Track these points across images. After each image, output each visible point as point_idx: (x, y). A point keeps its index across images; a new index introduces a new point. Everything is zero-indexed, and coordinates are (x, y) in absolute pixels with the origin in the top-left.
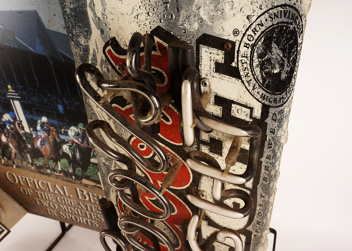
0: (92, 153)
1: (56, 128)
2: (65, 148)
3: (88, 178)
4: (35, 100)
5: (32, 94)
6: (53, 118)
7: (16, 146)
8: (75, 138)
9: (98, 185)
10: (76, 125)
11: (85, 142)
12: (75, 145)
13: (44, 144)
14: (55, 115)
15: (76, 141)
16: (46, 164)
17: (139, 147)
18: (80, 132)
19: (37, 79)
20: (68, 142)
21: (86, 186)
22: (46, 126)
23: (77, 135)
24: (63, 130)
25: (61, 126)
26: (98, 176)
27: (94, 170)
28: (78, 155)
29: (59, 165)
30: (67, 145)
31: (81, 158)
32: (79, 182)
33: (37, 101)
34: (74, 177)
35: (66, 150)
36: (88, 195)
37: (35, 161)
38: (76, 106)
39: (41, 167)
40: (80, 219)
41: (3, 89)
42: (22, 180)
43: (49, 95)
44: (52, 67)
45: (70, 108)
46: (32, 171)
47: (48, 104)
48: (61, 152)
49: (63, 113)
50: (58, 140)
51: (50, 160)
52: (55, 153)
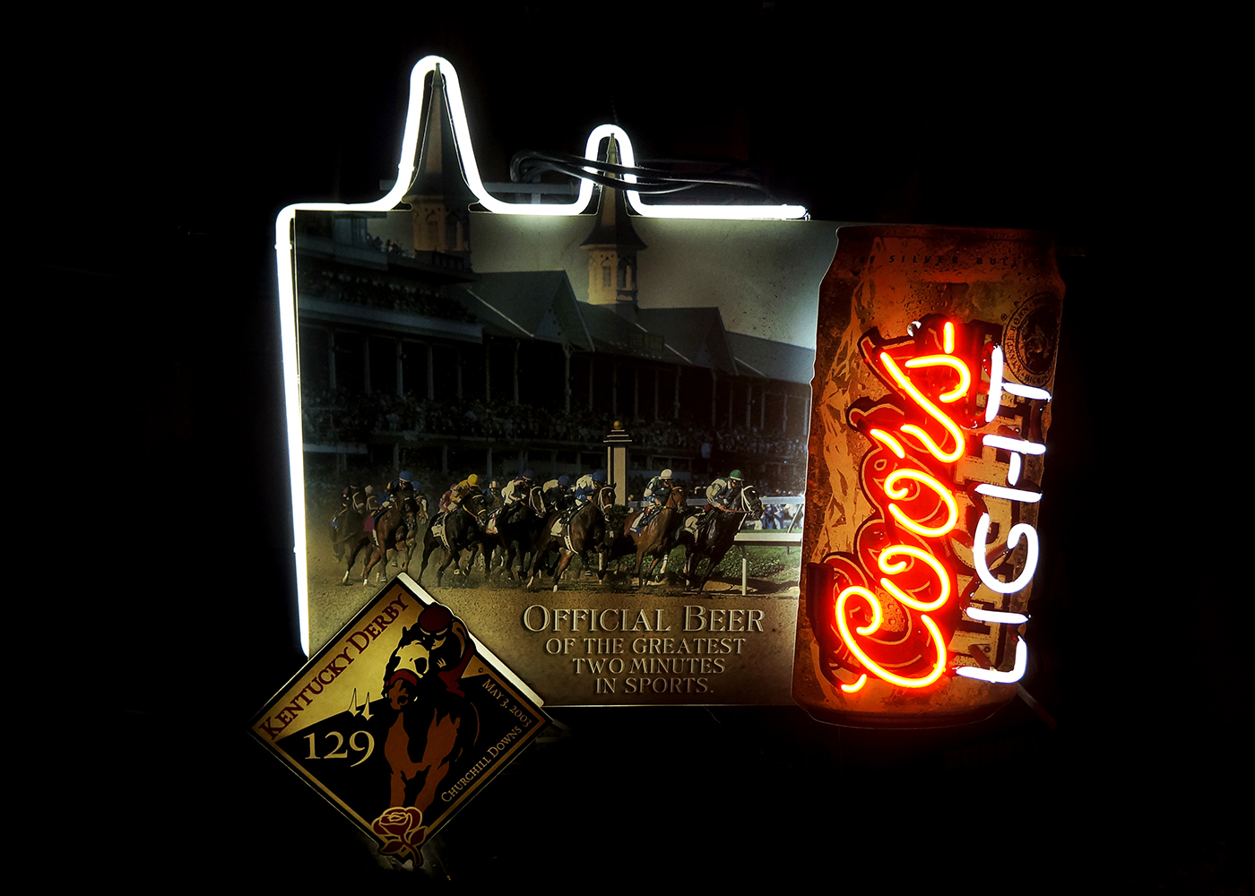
0: (741, 523)
1: (683, 487)
2: (691, 523)
3: (718, 577)
4: (660, 442)
5: (658, 432)
6: (686, 469)
8: (716, 500)
9: (736, 587)
10: (725, 476)
11: (735, 503)
12: (712, 512)
13: (647, 524)
14: (690, 463)
15: (718, 505)
16: (635, 567)
18: (729, 487)
19: (678, 405)
21: (709, 595)
22: (665, 487)
23: (724, 492)
24: (697, 488)
25: (695, 481)
26: (741, 567)
27: (736, 556)
28: (711, 533)
29: (665, 562)
30: (696, 517)
31: (717, 538)
32: (698, 589)
33: (665, 443)
34: (688, 583)
35: (690, 527)
36: (706, 616)
37: (611, 565)
38: (736, 442)
39: (622, 576)
40: (669, 682)
41: (601, 429)
42: (561, 619)
43: (691, 430)
44: (715, 386)
45: (725, 447)
46: (595, 589)
47: (685, 444)
48: (678, 533)
49: (709, 457)
50: (680, 510)
51: (649, 554)
52: (663, 538)
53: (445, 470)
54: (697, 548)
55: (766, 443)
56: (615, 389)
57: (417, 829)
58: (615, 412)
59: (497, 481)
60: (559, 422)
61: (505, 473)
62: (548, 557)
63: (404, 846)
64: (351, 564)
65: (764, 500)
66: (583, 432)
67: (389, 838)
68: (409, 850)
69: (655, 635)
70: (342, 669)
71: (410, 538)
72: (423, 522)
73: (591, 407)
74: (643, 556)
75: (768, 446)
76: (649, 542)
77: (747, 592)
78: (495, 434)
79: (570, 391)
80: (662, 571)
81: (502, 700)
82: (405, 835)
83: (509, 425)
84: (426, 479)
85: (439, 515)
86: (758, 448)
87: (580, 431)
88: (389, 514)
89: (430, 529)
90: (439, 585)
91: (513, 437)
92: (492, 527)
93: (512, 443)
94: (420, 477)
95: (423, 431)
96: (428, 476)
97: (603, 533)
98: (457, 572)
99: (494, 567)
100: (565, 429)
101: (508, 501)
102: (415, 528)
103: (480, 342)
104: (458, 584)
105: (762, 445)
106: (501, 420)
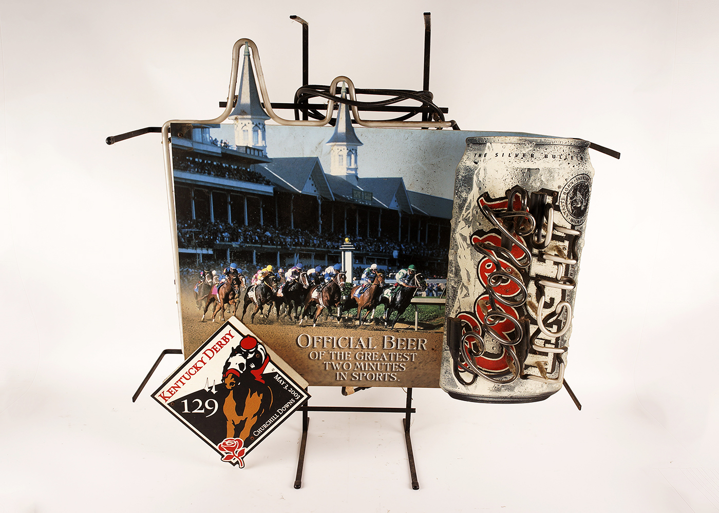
0: (415, 293)
2: (387, 293)
3: (402, 321)
4: (371, 249)
5: (369, 244)
6: (384, 264)
7: (327, 300)
8: (401, 281)
9: (412, 327)
10: (406, 267)
11: (411, 282)
13: (363, 293)
14: (387, 261)
15: (402, 283)
16: (357, 315)
17: (486, 266)
18: (408, 274)
19: (380, 230)
20: (392, 286)
21: (397, 330)
22: (373, 273)
23: (405, 276)
24: (390, 274)
25: (390, 270)
26: (415, 316)
27: (412, 310)
28: (398, 298)
29: (373, 313)
30: (390, 289)
31: (401, 301)
32: (391, 327)
33: (373, 250)
34: (386, 324)
36: (396, 341)
37: (344, 314)
38: (412, 250)
39: (350, 319)
40: (376, 375)
41: (338, 242)
42: (318, 341)
43: (387, 243)
44: (400, 219)
45: (406, 253)
46: (336, 326)
47: (384, 251)
48: (380, 298)
49: (397, 258)
50: (381, 285)
51: (365, 308)
52: (372, 300)
53: (255, 263)
54: (391, 306)
55: (428, 250)
56: (346, 221)
57: (241, 449)
58: (346, 233)
59: (283, 269)
60: (315, 238)
61: (286, 265)
62: (310, 309)
63: (234, 457)
64: (206, 311)
65: (427, 281)
66: (329, 243)
67: (226, 453)
68: (237, 459)
69: (368, 350)
70: (200, 368)
71: (236, 298)
72: (243, 289)
73: (333, 230)
74: (361, 309)
75: (430, 252)
76: (365, 303)
77: (418, 329)
78: (281, 244)
79: (321, 222)
80: (372, 318)
81: (284, 385)
82: (235, 452)
83: (289, 240)
84: (244, 267)
85: (252, 286)
86: (424, 253)
87: (327, 243)
88: (225, 285)
89: (247, 293)
90: (253, 323)
91: (291, 246)
92: (280, 293)
93: (291, 249)
94: (241, 266)
95: (242, 242)
96: (245, 266)
97: (340, 297)
98: (262, 316)
99: (282, 314)
100: (318, 242)
101: (288, 280)
102: (239, 293)
103: (272, 195)
104: (263, 322)
105: (426, 252)
106: (284, 237)
